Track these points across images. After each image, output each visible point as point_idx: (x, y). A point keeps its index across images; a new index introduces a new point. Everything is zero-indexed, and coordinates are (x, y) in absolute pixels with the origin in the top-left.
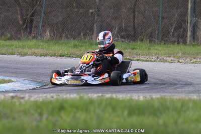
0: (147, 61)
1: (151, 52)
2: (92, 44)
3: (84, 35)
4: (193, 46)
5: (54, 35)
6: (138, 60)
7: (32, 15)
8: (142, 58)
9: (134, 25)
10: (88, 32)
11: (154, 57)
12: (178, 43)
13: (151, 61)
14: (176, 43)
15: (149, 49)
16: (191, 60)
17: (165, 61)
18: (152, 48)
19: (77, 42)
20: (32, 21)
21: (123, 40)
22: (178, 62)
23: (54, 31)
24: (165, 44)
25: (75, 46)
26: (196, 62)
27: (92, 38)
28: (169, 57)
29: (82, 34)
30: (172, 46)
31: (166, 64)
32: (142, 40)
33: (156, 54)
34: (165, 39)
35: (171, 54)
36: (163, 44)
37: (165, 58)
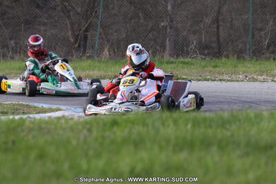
0: (232, 81)
1: (238, 69)
2: (162, 63)
3: (152, 52)
5: (115, 53)
6: (221, 80)
7: (86, 30)
8: (225, 77)
9: (219, 40)
10: (158, 48)
11: (241, 76)
12: (274, 59)
13: (237, 81)
14: (272, 59)
15: (235, 66)
17: (255, 80)
18: (240, 66)
20: (86, 38)
21: (203, 57)
22: (272, 81)
23: (114, 49)
24: (257, 60)
27: (163, 56)
28: (261, 75)
29: (150, 52)
30: (267, 63)
31: (256, 84)
32: (227, 56)
33: (244, 72)
34: (257, 54)
35: (263, 72)
36: (254, 60)
37: (255, 77)
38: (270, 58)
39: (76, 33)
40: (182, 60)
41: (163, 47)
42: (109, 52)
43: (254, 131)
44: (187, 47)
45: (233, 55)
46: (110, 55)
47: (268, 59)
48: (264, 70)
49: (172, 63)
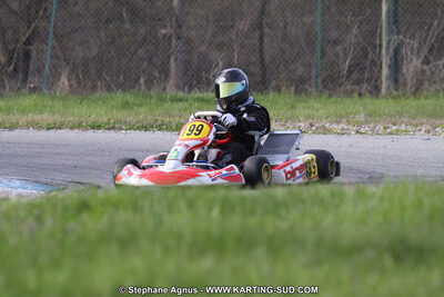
1: (297, 112)
2: (162, 100)
3: (146, 81)
4: (394, 98)
5: (79, 83)
7: (28, 42)
8: (275, 126)
9: (263, 59)
10: (156, 74)
11: (302, 125)
12: (360, 95)
15: (293, 107)
16: (385, 128)
17: (326, 131)
18: (300, 106)
19: (129, 97)
20: (27, 55)
22: (358, 132)
23: (78, 76)
24: (330, 96)
25: (126, 105)
26: (397, 132)
27: (164, 89)
28: (338, 123)
29: (142, 80)
30: (348, 101)
31: (329, 138)
32: (278, 89)
33: (308, 117)
34: (331, 86)
35: (341, 117)
36: (325, 96)
37: (327, 126)
38: (352, 92)
39: (11, 48)
40: (198, 95)
41: (165, 72)
42: (69, 80)
43: (328, 220)
44: (208, 72)
45: (288, 87)
46: (70, 86)
47: (349, 94)
48: (343, 113)
49: (181, 100)
